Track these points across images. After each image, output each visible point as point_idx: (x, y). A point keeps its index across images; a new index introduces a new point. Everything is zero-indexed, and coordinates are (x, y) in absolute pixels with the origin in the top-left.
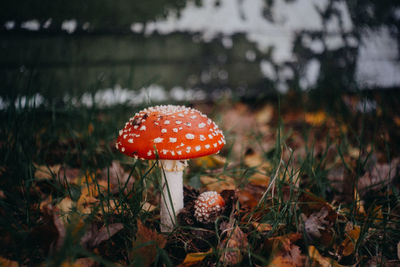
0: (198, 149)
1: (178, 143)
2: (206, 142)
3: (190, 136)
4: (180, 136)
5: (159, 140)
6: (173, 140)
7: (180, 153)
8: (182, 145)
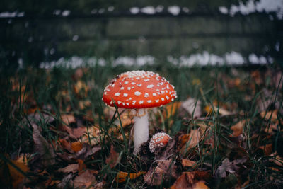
0: (141, 102)
1: (128, 97)
2: (149, 99)
3: (138, 93)
4: (131, 93)
5: (117, 94)
6: (126, 95)
7: (128, 104)
8: (130, 99)
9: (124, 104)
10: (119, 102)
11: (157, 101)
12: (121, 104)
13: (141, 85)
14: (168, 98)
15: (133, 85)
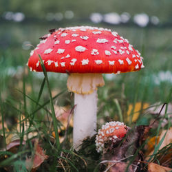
0: (85, 62)
1: (64, 54)
2: (98, 57)
5: (48, 51)
7: (63, 64)
8: (68, 56)
9: (56, 64)
10: (50, 62)
11: (112, 63)
12: (53, 64)
13: (86, 38)
14: (130, 62)
15: (74, 38)
